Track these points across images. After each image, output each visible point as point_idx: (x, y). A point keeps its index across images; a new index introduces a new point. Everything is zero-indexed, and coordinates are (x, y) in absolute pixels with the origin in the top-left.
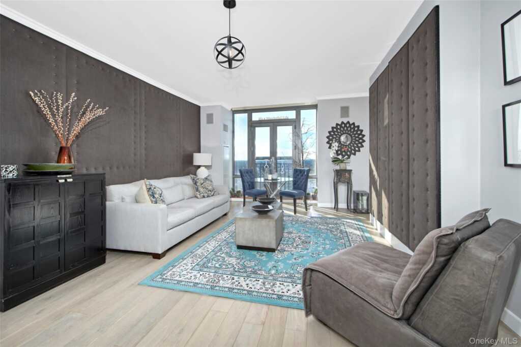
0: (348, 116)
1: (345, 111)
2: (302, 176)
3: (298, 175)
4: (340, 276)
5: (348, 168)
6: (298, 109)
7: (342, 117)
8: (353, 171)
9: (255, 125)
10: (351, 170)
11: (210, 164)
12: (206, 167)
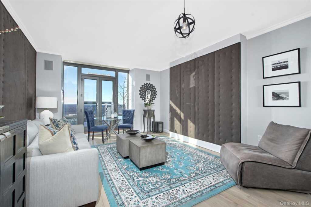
0: (149, 80)
1: (148, 77)
2: (129, 114)
3: (126, 114)
4: (261, 160)
5: (152, 109)
6: (117, 70)
7: (147, 80)
8: (155, 111)
9: (83, 77)
10: (154, 110)
11: (56, 107)
12: (51, 110)
